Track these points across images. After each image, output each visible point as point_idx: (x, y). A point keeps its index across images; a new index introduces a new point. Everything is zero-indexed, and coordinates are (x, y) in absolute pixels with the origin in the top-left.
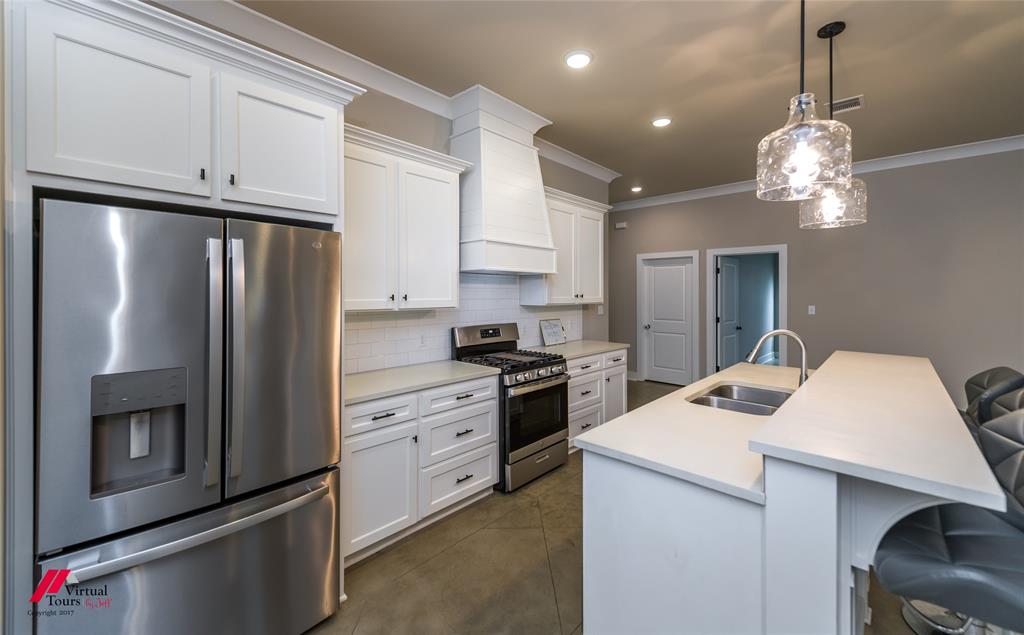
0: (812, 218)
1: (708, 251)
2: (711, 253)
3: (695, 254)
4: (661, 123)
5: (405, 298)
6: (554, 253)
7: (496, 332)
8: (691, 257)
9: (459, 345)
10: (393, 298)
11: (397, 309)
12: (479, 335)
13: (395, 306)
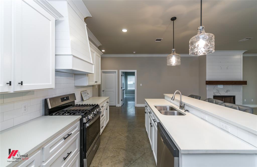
0: (170, 63)
1: (120, 70)
2: (121, 71)
3: (117, 71)
4: (125, 31)
5: (22, 83)
6: (93, 66)
7: (67, 98)
8: (116, 72)
9: (50, 107)
10: (10, 83)
11: (12, 92)
12: (60, 101)
13: (11, 90)
